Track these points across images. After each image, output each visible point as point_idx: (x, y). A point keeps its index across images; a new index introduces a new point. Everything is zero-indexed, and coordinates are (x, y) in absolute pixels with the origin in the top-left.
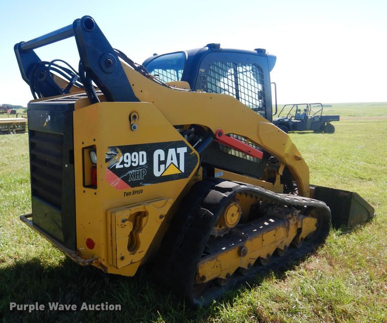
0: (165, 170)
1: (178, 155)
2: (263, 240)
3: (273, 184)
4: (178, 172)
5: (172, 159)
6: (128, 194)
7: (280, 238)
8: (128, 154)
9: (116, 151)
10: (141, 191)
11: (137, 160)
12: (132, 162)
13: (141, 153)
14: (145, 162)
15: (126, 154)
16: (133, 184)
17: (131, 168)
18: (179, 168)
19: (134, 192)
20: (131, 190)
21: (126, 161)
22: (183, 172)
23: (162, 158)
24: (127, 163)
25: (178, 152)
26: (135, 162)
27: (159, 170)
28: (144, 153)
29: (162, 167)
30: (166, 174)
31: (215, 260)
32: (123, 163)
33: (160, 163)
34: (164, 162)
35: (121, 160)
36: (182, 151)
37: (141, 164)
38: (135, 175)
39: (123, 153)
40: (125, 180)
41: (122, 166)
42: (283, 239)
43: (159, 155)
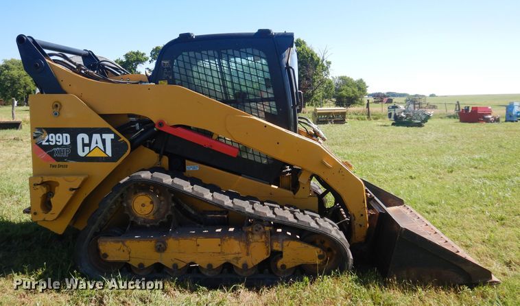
0: (90, 152)
1: (104, 141)
2: (198, 245)
3: (295, 194)
4: (104, 155)
5: (97, 143)
6: (53, 166)
7: (233, 252)
8: (53, 135)
9: (41, 131)
10: (67, 166)
11: (61, 140)
12: (56, 141)
13: (65, 135)
14: (69, 143)
15: (51, 135)
16: (58, 159)
17: (56, 146)
18: (105, 152)
19: (60, 166)
20: (55, 163)
21: (50, 139)
22: (110, 156)
23: (87, 141)
24: (52, 142)
25: (103, 137)
26: (59, 142)
27: (83, 151)
28: (68, 136)
29: (87, 149)
30: (91, 155)
31: (121, 243)
32: (48, 141)
33: (84, 145)
34: (89, 145)
35: (46, 139)
36: (109, 137)
37: (65, 143)
38: (59, 152)
39: (49, 133)
40: (51, 154)
41: (47, 144)
42: (240, 255)
43: (83, 139)
